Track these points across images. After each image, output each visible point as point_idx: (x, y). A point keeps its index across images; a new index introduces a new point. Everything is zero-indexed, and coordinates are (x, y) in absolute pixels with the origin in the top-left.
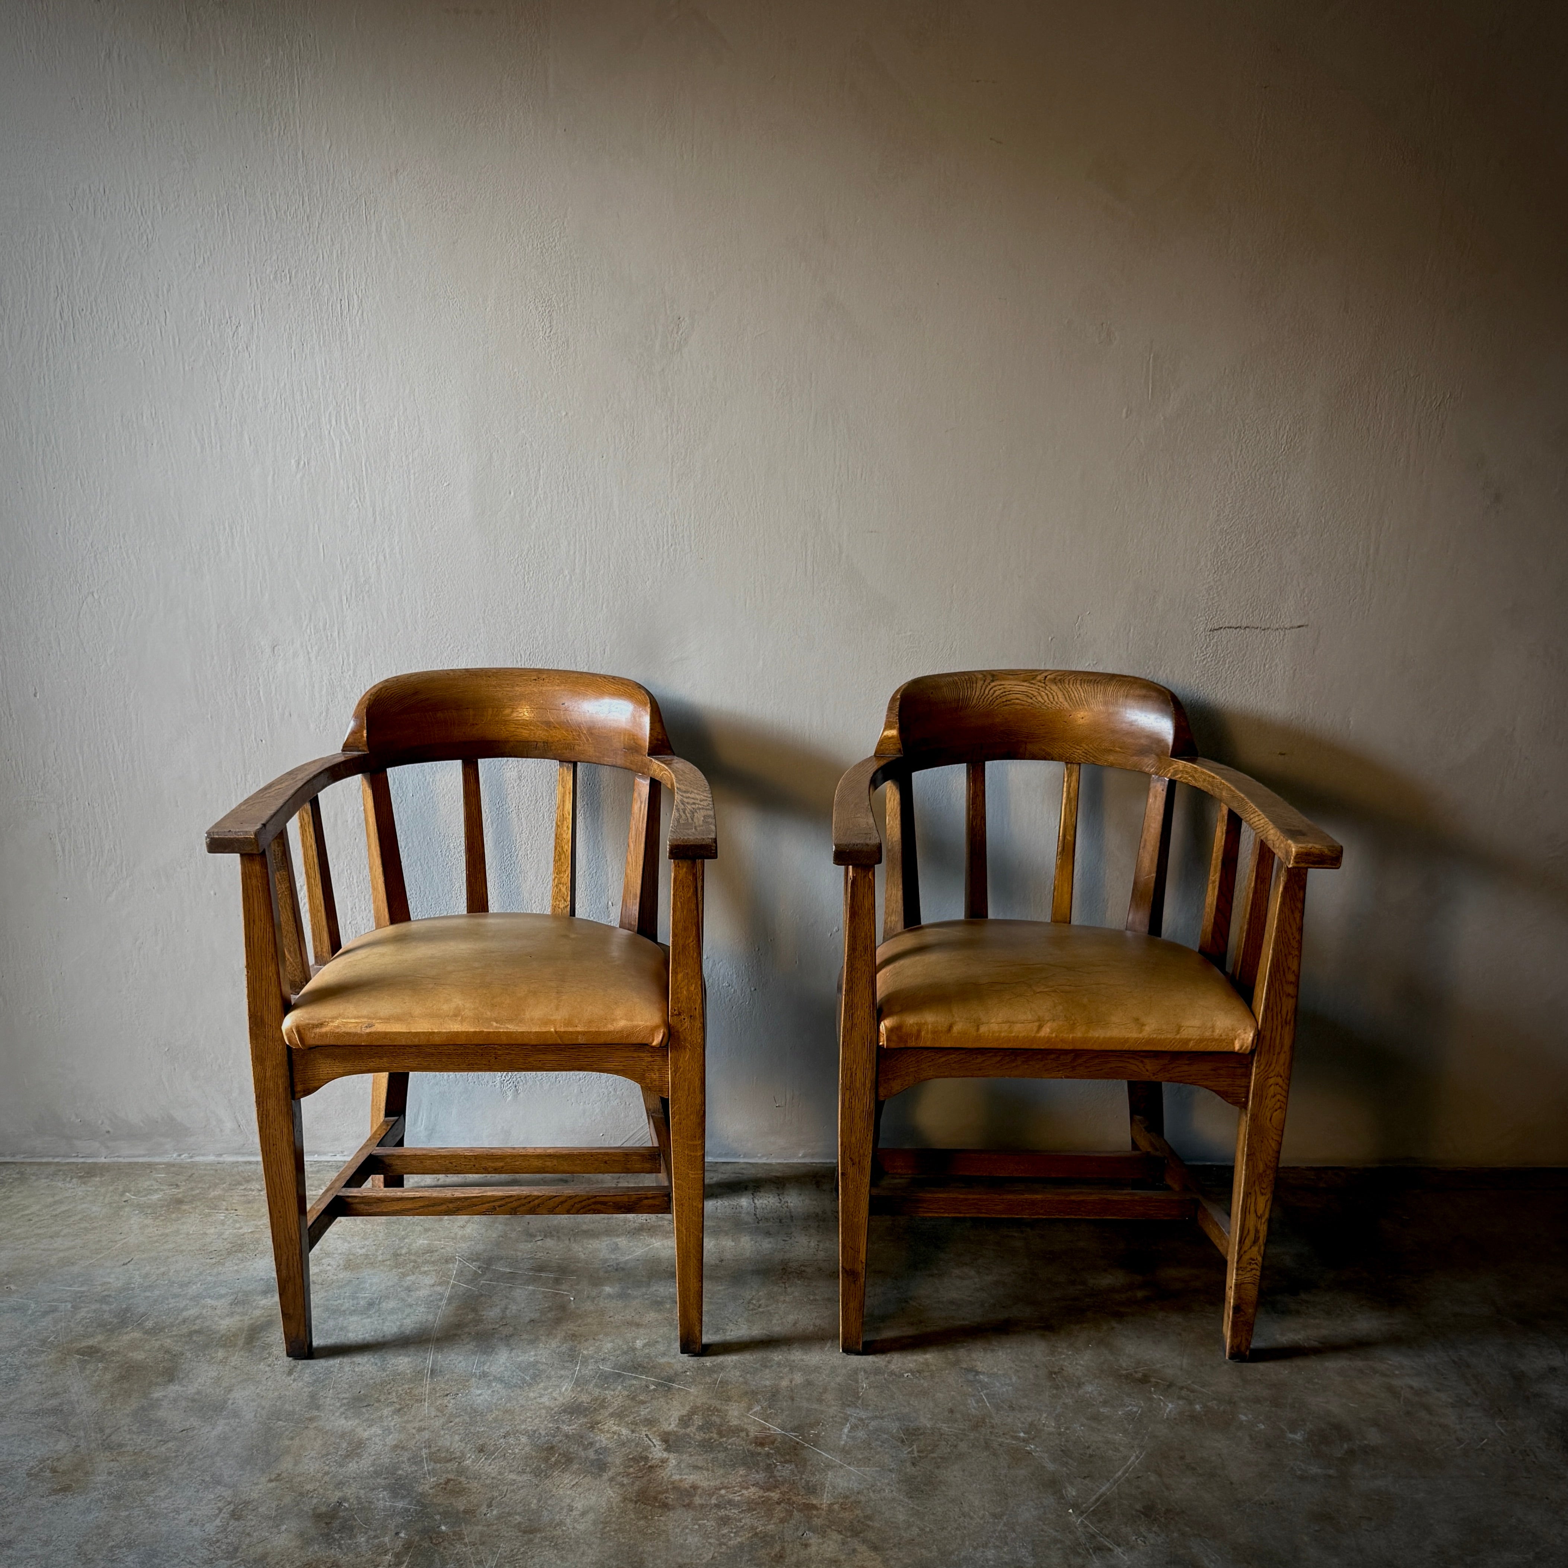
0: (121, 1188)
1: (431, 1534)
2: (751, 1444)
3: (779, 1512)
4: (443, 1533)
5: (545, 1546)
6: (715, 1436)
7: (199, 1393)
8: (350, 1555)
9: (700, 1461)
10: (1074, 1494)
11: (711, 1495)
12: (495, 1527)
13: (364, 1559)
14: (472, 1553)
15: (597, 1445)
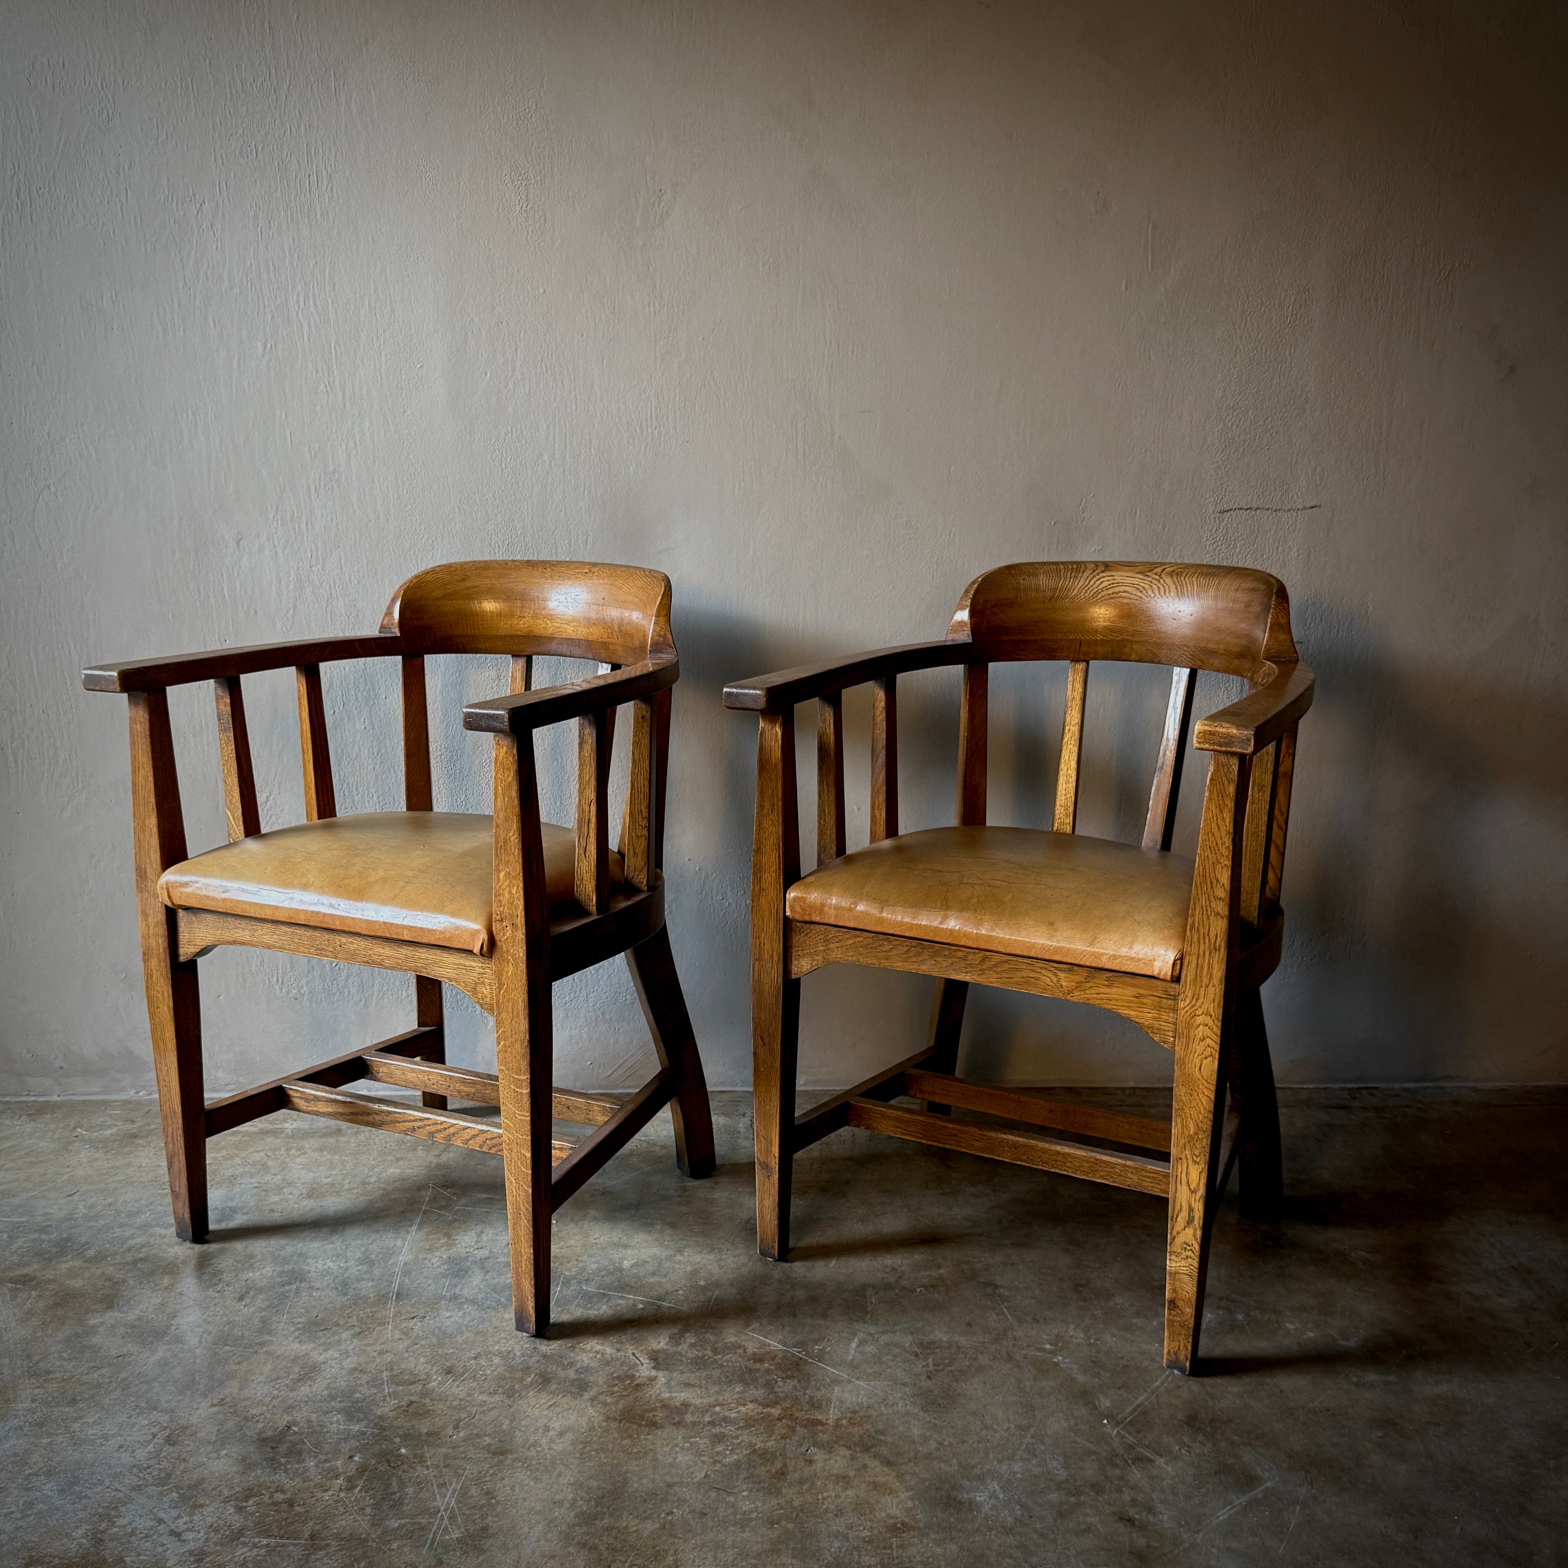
0: (72, 1125)
1: (390, 1458)
2: (749, 1360)
3: (780, 1428)
4: (402, 1455)
5: (518, 1468)
6: (709, 1353)
7: (139, 1319)
8: (297, 1480)
9: (692, 1378)
10: (1108, 1404)
11: (704, 1413)
12: (461, 1449)
13: (312, 1484)
14: (435, 1476)
15: (579, 1365)
